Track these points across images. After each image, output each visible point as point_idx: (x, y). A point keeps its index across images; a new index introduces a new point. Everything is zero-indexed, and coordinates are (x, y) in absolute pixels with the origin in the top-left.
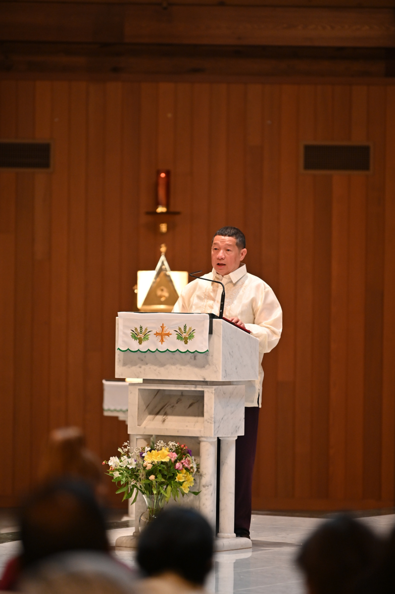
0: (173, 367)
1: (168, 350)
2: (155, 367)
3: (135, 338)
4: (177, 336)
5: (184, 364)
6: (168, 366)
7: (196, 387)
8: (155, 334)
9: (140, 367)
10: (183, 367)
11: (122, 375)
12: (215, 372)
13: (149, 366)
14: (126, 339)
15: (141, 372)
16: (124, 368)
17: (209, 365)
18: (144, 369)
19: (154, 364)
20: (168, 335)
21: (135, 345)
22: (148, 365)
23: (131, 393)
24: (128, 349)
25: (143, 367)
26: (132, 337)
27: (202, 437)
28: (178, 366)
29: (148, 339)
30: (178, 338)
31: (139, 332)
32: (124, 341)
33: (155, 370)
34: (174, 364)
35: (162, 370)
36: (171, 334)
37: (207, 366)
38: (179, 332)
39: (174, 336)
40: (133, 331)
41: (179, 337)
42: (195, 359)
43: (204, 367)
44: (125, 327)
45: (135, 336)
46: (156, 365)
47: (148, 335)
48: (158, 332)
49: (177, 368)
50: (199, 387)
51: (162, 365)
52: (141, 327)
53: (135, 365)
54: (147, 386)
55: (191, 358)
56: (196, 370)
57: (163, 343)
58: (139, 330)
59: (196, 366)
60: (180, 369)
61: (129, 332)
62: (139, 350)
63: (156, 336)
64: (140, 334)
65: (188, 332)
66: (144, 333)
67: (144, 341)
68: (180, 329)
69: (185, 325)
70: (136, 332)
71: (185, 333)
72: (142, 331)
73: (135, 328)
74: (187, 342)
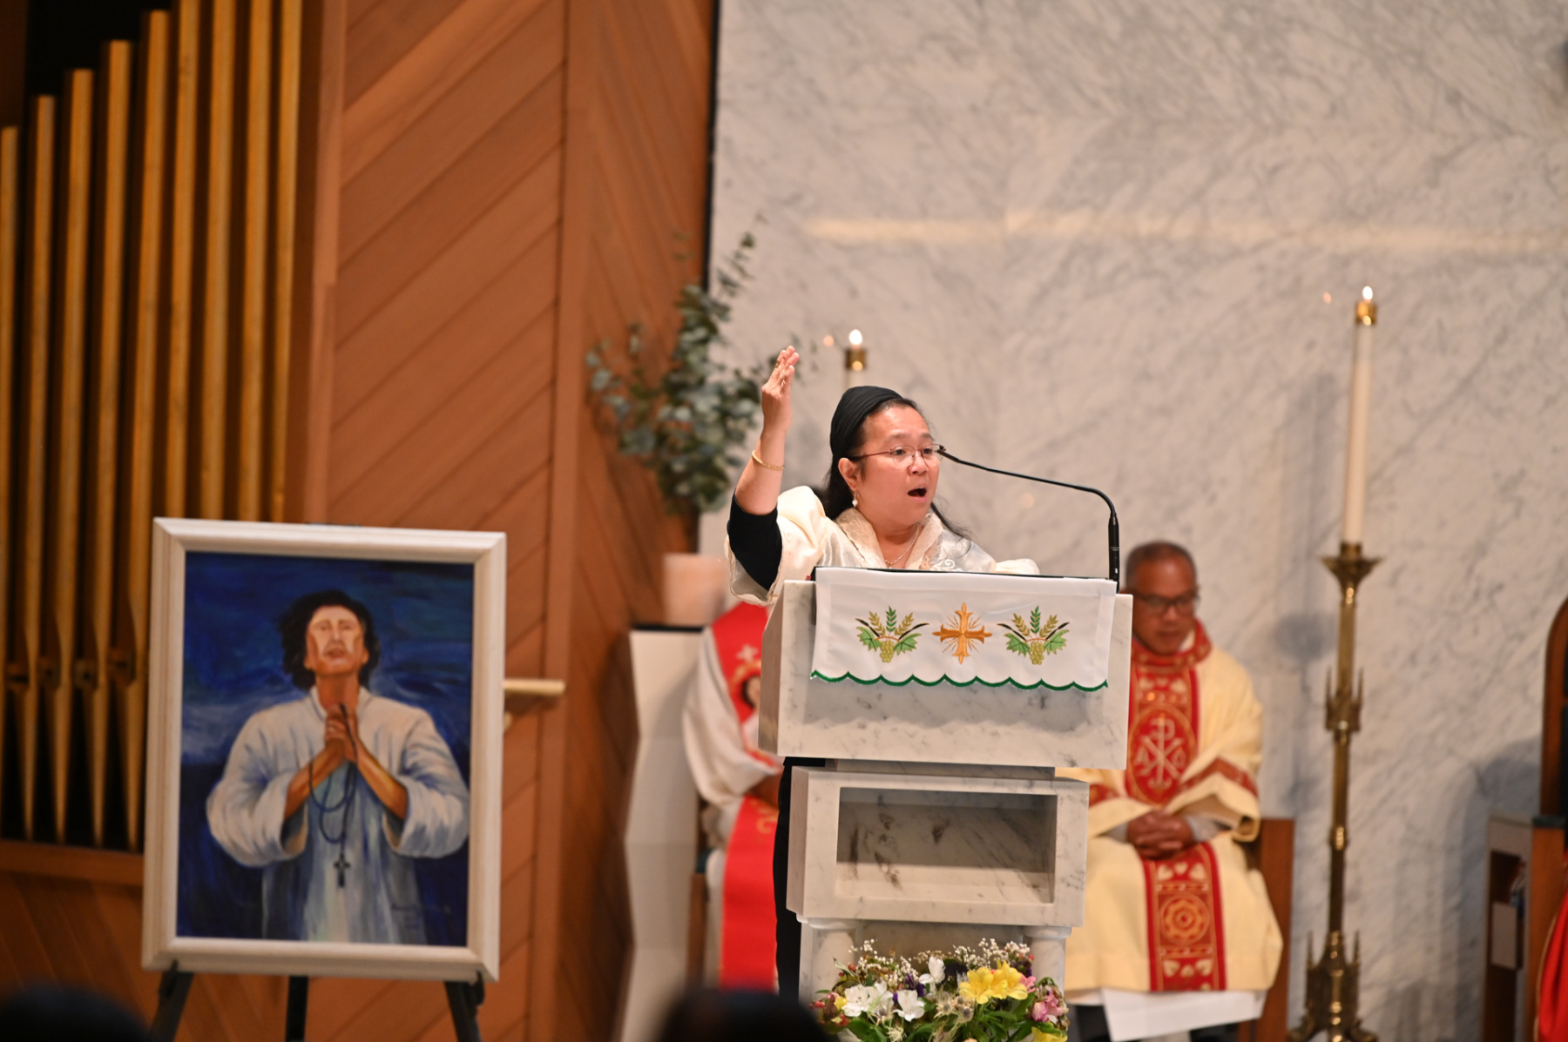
0: (972, 728)
1: (977, 679)
2: (912, 728)
3: (872, 644)
4: (1008, 640)
5: (1008, 719)
6: (953, 724)
7: (1031, 786)
8: (936, 634)
9: (863, 727)
10: (1002, 729)
11: (800, 748)
12: (1109, 743)
13: (891, 723)
14: (841, 646)
15: (864, 741)
16: (809, 727)
17: (1089, 723)
18: (876, 734)
19: (904, 717)
20: (980, 635)
21: (869, 665)
22: (890, 720)
23: (817, 799)
24: (848, 675)
25: (872, 726)
26: (862, 639)
27: (1047, 927)
28: (988, 725)
29: (912, 647)
30: (1011, 647)
31: (884, 625)
32: (835, 653)
33: (911, 736)
34: (974, 719)
35: (935, 735)
36: (989, 635)
37: (1082, 727)
38: (1016, 629)
39: (1000, 640)
40: (867, 624)
41: (1017, 643)
42: (1043, 705)
43: (1072, 729)
44: (837, 609)
45: (871, 637)
46: (913, 721)
47: (916, 635)
48: (946, 627)
49: (983, 730)
50: (1041, 786)
51: (935, 721)
52: (891, 614)
53: (847, 719)
54: (872, 780)
55: (1030, 704)
56: (1046, 737)
57: (965, 659)
58: (883, 621)
59: (1047, 726)
60: (995, 734)
61: (852, 626)
62: (881, 678)
63: (942, 640)
64: (887, 633)
65: (1045, 630)
66: (901, 629)
67: (898, 654)
68: (1017, 620)
69: (1037, 609)
70: (873, 627)
71: (1035, 632)
72: (894, 623)
73: (871, 614)
74: (1041, 657)
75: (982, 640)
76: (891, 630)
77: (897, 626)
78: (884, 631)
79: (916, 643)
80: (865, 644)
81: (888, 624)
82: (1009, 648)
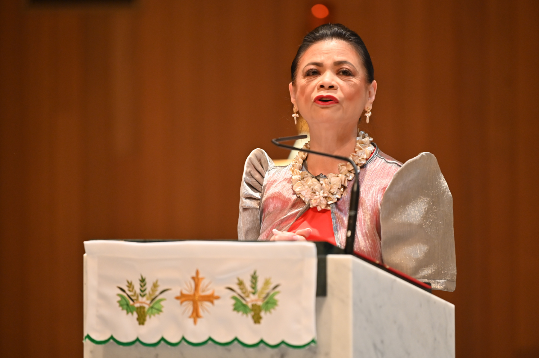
1: (210, 339)
8: (177, 298)
14: (106, 312)
21: (127, 328)
24: (111, 337)
26: (121, 305)
29: (159, 311)
30: (236, 308)
31: (138, 291)
32: (102, 319)
39: (226, 302)
44: (103, 279)
48: (185, 292)
57: (199, 321)
58: (137, 287)
61: (113, 293)
62: (138, 340)
63: (181, 303)
64: (140, 298)
65: (262, 293)
66: (150, 295)
67: (150, 317)
68: (241, 283)
69: (255, 273)
70: (130, 293)
71: (254, 293)
72: (145, 290)
73: (128, 282)
74: (260, 318)
75: (212, 302)
76: (143, 296)
77: (147, 292)
78: (138, 297)
79: (162, 307)
80: (123, 309)
81: (141, 290)
82: (235, 309)
